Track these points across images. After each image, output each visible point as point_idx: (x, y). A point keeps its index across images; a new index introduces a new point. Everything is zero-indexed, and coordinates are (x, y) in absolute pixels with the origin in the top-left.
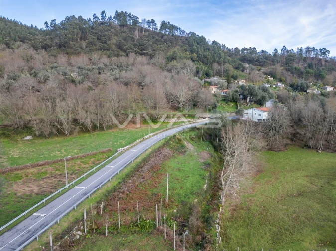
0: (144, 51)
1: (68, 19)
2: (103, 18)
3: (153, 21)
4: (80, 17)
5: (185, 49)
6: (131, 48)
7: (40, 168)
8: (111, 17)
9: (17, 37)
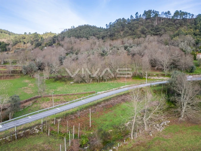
0: (158, 33)
1: (117, 20)
2: (137, 17)
3: (169, 12)
4: (123, 19)
5: (190, 28)
6: (149, 32)
7: (58, 97)
8: (141, 15)
9: (92, 34)
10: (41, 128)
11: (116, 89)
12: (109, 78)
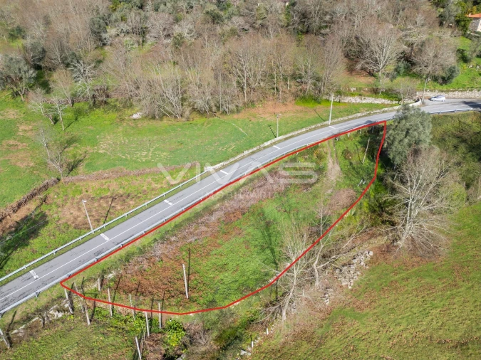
10: (67, 305)
11: (253, 153)
12: (235, 108)
